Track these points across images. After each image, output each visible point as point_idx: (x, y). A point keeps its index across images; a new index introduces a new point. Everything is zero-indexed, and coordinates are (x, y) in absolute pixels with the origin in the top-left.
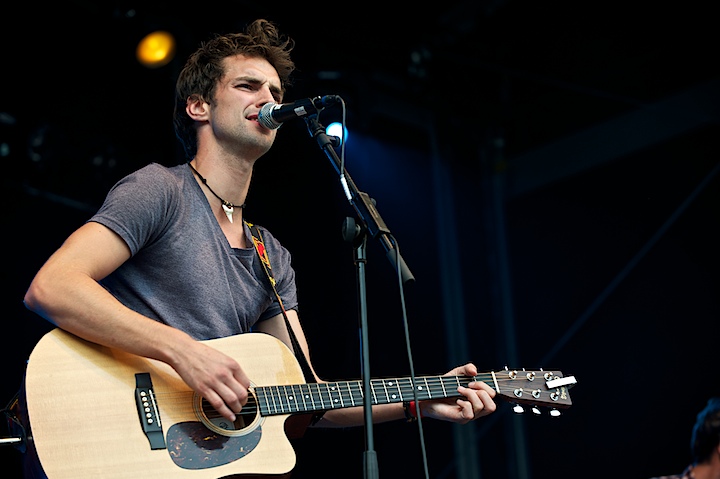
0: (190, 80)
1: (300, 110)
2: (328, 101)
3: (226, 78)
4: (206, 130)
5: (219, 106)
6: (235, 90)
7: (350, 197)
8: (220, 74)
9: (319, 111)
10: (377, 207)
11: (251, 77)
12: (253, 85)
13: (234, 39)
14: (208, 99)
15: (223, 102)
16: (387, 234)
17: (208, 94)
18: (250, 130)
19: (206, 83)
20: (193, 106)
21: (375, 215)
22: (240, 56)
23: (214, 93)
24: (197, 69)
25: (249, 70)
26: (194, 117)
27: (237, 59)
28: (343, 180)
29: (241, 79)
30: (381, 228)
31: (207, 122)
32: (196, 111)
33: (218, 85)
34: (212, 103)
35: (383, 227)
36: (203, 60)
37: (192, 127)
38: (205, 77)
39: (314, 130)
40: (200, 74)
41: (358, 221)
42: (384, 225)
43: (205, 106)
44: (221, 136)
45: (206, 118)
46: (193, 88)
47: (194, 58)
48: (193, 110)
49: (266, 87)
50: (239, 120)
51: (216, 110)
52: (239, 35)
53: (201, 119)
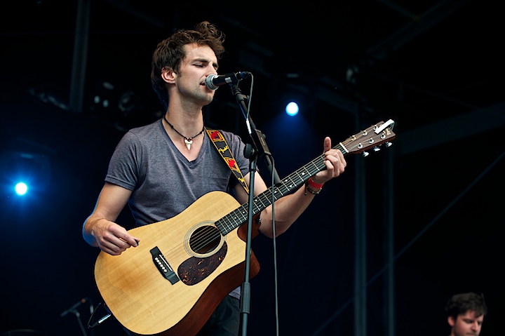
0: (164, 57)
1: (228, 79)
2: (244, 75)
3: (187, 59)
4: (174, 89)
5: (183, 77)
6: (194, 67)
7: (250, 132)
8: (183, 55)
9: (239, 81)
10: (265, 140)
11: (201, 58)
13: (190, 34)
14: (176, 71)
16: (269, 155)
17: (175, 66)
19: (174, 60)
20: (166, 74)
21: (264, 143)
22: (195, 45)
23: (180, 67)
24: (168, 51)
26: (167, 81)
27: (193, 47)
28: (248, 122)
29: (196, 60)
30: (265, 152)
31: (174, 84)
32: (168, 77)
33: (182, 63)
34: (179, 74)
35: (267, 152)
38: (173, 56)
39: (235, 92)
41: (253, 147)
42: (268, 149)
45: (174, 82)
46: (166, 63)
48: (166, 77)
49: (211, 64)
50: (196, 86)
51: (181, 79)
52: (194, 32)
53: (172, 82)
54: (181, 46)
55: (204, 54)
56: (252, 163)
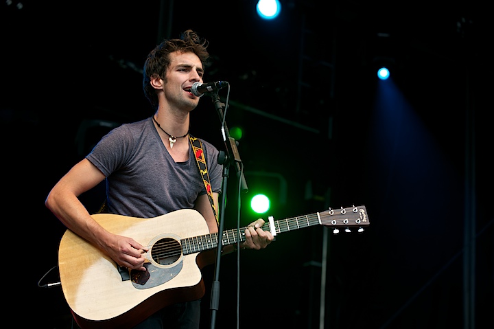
0: (152, 65)
1: (209, 88)
2: (222, 84)
3: (172, 66)
4: (162, 95)
5: (169, 82)
6: (177, 72)
7: (225, 139)
8: (168, 63)
9: (218, 89)
11: (185, 64)
12: (187, 68)
13: (174, 42)
14: (162, 77)
15: (170, 79)
16: (239, 162)
17: (162, 74)
18: (185, 96)
19: (160, 68)
20: (154, 81)
21: (235, 150)
22: (179, 52)
24: (155, 60)
25: (184, 59)
26: (155, 87)
27: (177, 54)
28: (223, 130)
29: (180, 66)
30: (236, 159)
31: (162, 90)
32: (156, 84)
33: (167, 70)
34: (165, 80)
36: (159, 55)
37: (154, 93)
38: (159, 64)
39: (215, 99)
40: (157, 63)
42: (238, 157)
43: (161, 81)
44: (170, 100)
45: (161, 88)
46: (153, 70)
47: (153, 52)
48: (154, 83)
49: (194, 69)
50: (179, 91)
51: (167, 84)
52: (177, 40)
53: (159, 88)
54: (166, 55)
55: (187, 60)
56: (226, 169)
